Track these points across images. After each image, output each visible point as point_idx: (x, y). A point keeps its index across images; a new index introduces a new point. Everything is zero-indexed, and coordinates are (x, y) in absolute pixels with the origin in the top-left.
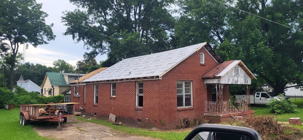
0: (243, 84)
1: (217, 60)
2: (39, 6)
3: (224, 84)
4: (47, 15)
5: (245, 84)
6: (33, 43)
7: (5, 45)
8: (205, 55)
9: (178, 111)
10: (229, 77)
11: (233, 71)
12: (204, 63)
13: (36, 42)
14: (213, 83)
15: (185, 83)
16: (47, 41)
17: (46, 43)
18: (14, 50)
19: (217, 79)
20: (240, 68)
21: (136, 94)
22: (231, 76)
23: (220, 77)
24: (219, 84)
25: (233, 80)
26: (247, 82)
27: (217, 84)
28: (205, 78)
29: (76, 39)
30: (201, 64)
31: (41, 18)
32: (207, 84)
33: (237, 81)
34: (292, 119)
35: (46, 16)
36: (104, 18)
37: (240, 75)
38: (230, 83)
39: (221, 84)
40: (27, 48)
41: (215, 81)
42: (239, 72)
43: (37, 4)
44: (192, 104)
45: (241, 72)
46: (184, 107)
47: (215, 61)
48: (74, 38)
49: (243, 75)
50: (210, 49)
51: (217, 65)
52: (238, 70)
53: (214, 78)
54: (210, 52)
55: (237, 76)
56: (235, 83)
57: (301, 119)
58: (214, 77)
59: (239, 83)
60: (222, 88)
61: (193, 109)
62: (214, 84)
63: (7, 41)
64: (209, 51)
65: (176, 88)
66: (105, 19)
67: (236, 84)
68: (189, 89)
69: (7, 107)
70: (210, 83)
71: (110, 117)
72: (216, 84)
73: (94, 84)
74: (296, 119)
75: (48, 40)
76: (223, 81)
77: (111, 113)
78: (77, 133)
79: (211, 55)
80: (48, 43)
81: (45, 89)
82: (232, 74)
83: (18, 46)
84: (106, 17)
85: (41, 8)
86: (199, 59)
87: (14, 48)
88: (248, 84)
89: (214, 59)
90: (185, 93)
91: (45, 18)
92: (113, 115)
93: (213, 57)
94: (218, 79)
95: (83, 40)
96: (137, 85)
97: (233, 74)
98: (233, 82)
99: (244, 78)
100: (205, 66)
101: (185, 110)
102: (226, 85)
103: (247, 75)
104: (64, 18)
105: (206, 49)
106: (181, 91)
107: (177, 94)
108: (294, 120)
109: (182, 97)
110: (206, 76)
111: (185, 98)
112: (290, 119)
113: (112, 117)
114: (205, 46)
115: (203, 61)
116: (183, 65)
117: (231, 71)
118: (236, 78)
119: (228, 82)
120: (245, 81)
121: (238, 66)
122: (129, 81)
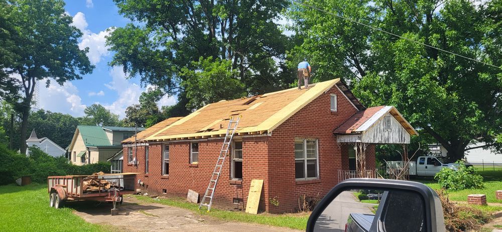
0: (398, 143)
1: (356, 106)
3: (367, 143)
4: (81, 34)
6: (58, 78)
7: (13, 82)
8: (337, 98)
9: (297, 184)
10: (376, 133)
11: (382, 122)
12: (336, 110)
13: (62, 76)
14: (351, 141)
15: (308, 142)
16: (81, 75)
17: (78, 77)
18: (27, 90)
19: (357, 135)
20: (392, 119)
21: (232, 159)
22: (378, 131)
24: (360, 143)
25: (382, 136)
26: (403, 140)
27: (357, 143)
28: (339, 134)
29: (128, 72)
30: (331, 112)
32: (342, 143)
33: (388, 139)
34: (473, 197)
35: (79, 36)
36: (173, 37)
37: (393, 129)
38: (377, 142)
39: (363, 144)
40: (47, 86)
41: (354, 139)
42: (392, 124)
44: (318, 174)
45: (394, 124)
46: (306, 179)
47: (353, 107)
48: (125, 70)
49: (397, 130)
50: (346, 89)
51: (356, 113)
52: (389, 121)
54: (345, 94)
55: (387, 131)
56: (385, 142)
57: (485, 196)
58: (352, 132)
59: (391, 142)
60: (365, 149)
61: (320, 183)
62: (352, 143)
63: (17, 76)
64: (343, 92)
65: (294, 149)
66: (175, 39)
67: (387, 142)
68: (313, 151)
69: (19, 181)
70: (346, 141)
71: (188, 196)
72: (355, 143)
73: (162, 144)
74: (478, 196)
75: (82, 73)
76: (367, 139)
77: (191, 189)
78: (143, 219)
79: (347, 98)
80: (82, 78)
81: (75, 152)
82: (380, 128)
83: (34, 83)
84: (176, 37)
85: (71, 22)
86: (328, 104)
87: (27, 86)
88: (405, 143)
89: (352, 104)
90: (307, 157)
91: (77, 39)
92: (195, 192)
93: (350, 101)
94: (359, 135)
95: (141, 74)
96: (232, 145)
97: (382, 128)
98: (382, 139)
99: (399, 134)
100: (337, 115)
101: (307, 184)
102: (371, 144)
103: (404, 129)
104: (109, 39)
105: (339, 88)
106: (301, 155)
107: (296, 159)
108: (475, 197)
109: (302, 164)
110: (339, 130)
111: (307, 165)
112: (469, 197)
113: (193, 195)
114: (337, 84)
115: (334, 107)
116: (304, 114)
117: (379, 122)
118: (386, 134)
119: (374, 140)
120: (400, 139)
121: (389, 115)
122: (219, 138)
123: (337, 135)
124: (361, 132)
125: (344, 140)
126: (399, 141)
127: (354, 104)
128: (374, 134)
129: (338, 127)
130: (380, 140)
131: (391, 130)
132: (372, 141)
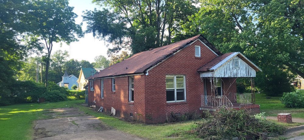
0: (245, 76)
1: (216, 53)
2: (71, 8)
3: (219, 78)
5: (247, 76)
6: (67, 41)
7: (40, 45)
8: (201, 48)
9: (168, 105)
10: (226, 70)
11: (231, 63)
12: (200, 56)
13: (69, 40)
14: (208, 76)
15: (177, 77)
16: (78, 39)
17: (77, 40)
18: (48, 49)
19: (211, 73)
20: (240, 61)
21: (130, 89)
22: (228, 69)
23: (213, 71)
24: (213, 77)
25: (231, 73)
26: (250, 74)
28: (200, 72)
29: (96, 37)
30: (196, 58)
31: (71, 19)
32: (203, 77)
33: (237, 74)
34: (280, 115)
35: (76, 17)
37: (241, 67)
38: (227, 76)
39: (215, 78)
40: (61, 46)
41: (209, 75)
42: (239, 64)
43: (69, 7)
44: (186, 98)
45: (242, 64)
46: (176, 101)
47: (213, 53)
48: (94, 35)
49: (244, 68)
50: (206, 42)
52: (237, 62)
53: (208, 71)
54: (207, 45)
55: (236, 69)
56: (234, 76)
59: (239, 76)
60: (217, 82)
61: (186, 104)
63: (43, 41)
64: (206, 44)
65: (165, 82)
67: (235, 77)
68: (182, 83)
69: (38, 100)
70: (205, 77)
71: (112, 111)
72: (210, 77)
73: (101, 79)
74: (284, 115)
75: (79, 37)
76: (219, 75)
77: (112, 107)
79: (208, 48)
81: (81, 83)
82: (229, 67)
83: (52, 45)
86: (193, 52)
87: (48, 47)
88: (251, 76)
90: (177, 87)
91: (75, 19)
92: (114, 109)
93: (211, 50)
94: (212, 72)
95: (104, 37)
96: (130, 80)
97: (231, 67)
98: (231, 75)
99: (246, 71)
100: (201, 59)
101: (176, 104)
102: (222, 78)
103: (250, 67)
104: (84, 17)
105: (203, 42)
106: (172, 86)
107: (167, 89)
108: (282, 115)
109: (173, 92)
110: (201, 70)
111: (177, 92)
112: (278, 115)
113: (114, 111)
114: (200, 39)
115: (198, 54)
116: (173, 59)
117: (229, 63)
118: (235, 71)
119: (224, 75)
120: (247, 74)
121: (237, 58)
122: (124, 76)
124: (213, 70)
126: (246, 76)
127: (214, 51)
128: (224, 71)
129: (201, 67)
130: (230, 75)
131: (239, 68)
132: (223, 76)
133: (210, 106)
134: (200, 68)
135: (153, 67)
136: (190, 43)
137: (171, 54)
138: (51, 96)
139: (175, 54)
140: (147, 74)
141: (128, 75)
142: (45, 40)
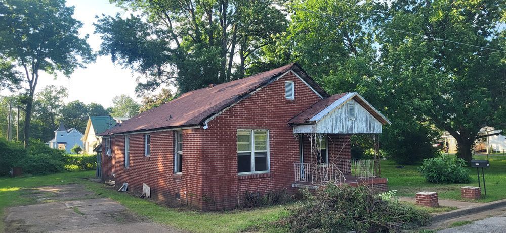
0: (365, 132)
1: (319, 93)
2: (71, 10)
3: (324, 134)
4: (81, 25)
6: (64, 71)
7: (16, 75)
8: (295, 85)
9: (240, 179)
10: (335, 122)
11: (343, 110)
12: (293, 98)
13: (67, 67)
14: (306, 132)
15: (255, 133)
17: (81, 66)
18: (31, 82)
19: (311, 126)
20: (357, 106)
21: (175, 152)
22: (338, 120)
23: (314, 123)
24: (314, 133)
25: (343, 126)
26: (372, 129)
27: (312, 133)
28: (293, 124)
29: (116, 62)
30: (287, 100)
31: (72, 29)
32: (298, 134)
33: (352, 129)
34: (421, 195)
36: (168, 26)
37: (359, 117)
38: (336, 132)
39: (318, 134)
41: (308, 129)
42: (356, 112)
43: (67, 8)
44: (269, 168)
45: (360, 112)
46: (253, 172)
47: (316, 94)
48: (114, 59)
49: (364, 118)
50: (304, 75)
51: (319, 101)
52: (352, 109)
53: (307, 123)
54: (304, 80)
55: (351, 119)
56: (347, 131)
57: (437, 194)
59: (355, 131)
60: (320, 140)
61: (270, 177)
62: (307, 133)
63: (21, 69)
64: (303, 78)
65: (236, 141)
66: (169, 28)
67: (350, 132)
68: (263, 143)
69: (11, 172)
70: (302, 132)
71: (143, 189)
72: (310, 133)
73: (125, 136)
74: (426, 194)
75: (85, 62)
76: (323, 129)
77: (145, 183)
79: (307, 84)
80: (85, 67)
81: (88, 143)
82: (340, 117)
83: (37, 76)
84: (171, 25)
85: (72, 13)
86: (283, 91)
87: (31, 79)
88: (375, 132)
89: (314, 91)
90: (255, 150)
91: (78, 30)
92: (147, 186)
93: (311, 88)
94: (313, 125)
95: (130, 64)
96: (176, 137)
97: (343, 116)
98: (343, 129)
99: (367, 124)
100: (294, 103)
101: (253, 178)
102: (329, 135)
103: (373, 117)
104: (98, 27)
105: (298, 74)
106: (248, 147)
107: (238, 152)
108: (423, 195)
109: (248, 157)
110: (295, 121)
111: (255, 158)
112: (418, 195)
113: (146, 189)
114: (294, 70)
115: (291, 95)
116: (250, 103)
117: (340, 110)
118: (349, 124)
119: (332, 130)
120: (368, 128)
121: (353, 102)
122: (165, 130)
123: (293, 125)
124: (315, 121)
125: (300, 131)
126: (367, 131)
127: (316, 90)
128: (333, 124)
129: (295, 117)
130: (341, 130)
131: (356, 119)
132: (330, 132)
133: (309, 181)
134: (293, 118)
135: (216, 115)
136: (277, 76)
137: (246, 94)
138: (35, 164)
139: (252, 93)
140: (205, 127)
141: (173, 129)
142: (25, 66)
